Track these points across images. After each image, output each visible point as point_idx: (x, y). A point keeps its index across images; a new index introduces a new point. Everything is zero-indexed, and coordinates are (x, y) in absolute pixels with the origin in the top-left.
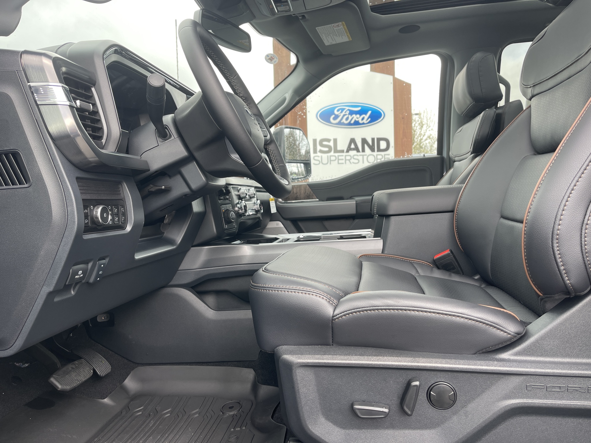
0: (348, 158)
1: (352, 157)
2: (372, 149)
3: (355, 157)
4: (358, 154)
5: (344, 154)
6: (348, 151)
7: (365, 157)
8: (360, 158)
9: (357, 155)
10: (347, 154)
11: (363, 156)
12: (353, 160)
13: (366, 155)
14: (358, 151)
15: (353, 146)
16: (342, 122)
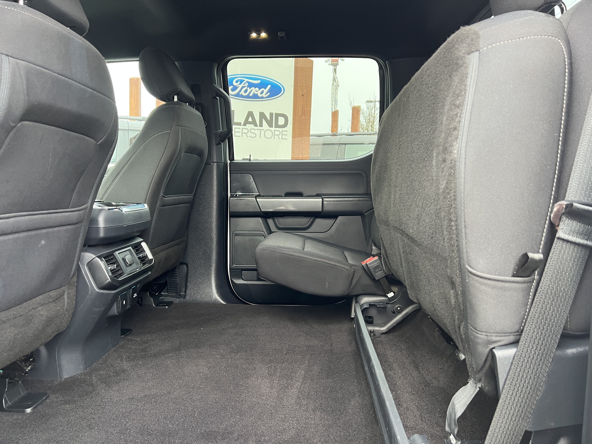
0: (246, 131)
1: (249, 131)
2: (270, 125)
3: (252, 131)
4: (256, 128)
5: (242, 127)
6: (245, 124)
7: (263, 132)
8: (258, 132)
9: (255, 130)
10: (244, 127)
11: (260, 130)
12: (249, 134)
13: (264, 130)
14: (256, 125)
15: (250, 120)
16: (240, 93)
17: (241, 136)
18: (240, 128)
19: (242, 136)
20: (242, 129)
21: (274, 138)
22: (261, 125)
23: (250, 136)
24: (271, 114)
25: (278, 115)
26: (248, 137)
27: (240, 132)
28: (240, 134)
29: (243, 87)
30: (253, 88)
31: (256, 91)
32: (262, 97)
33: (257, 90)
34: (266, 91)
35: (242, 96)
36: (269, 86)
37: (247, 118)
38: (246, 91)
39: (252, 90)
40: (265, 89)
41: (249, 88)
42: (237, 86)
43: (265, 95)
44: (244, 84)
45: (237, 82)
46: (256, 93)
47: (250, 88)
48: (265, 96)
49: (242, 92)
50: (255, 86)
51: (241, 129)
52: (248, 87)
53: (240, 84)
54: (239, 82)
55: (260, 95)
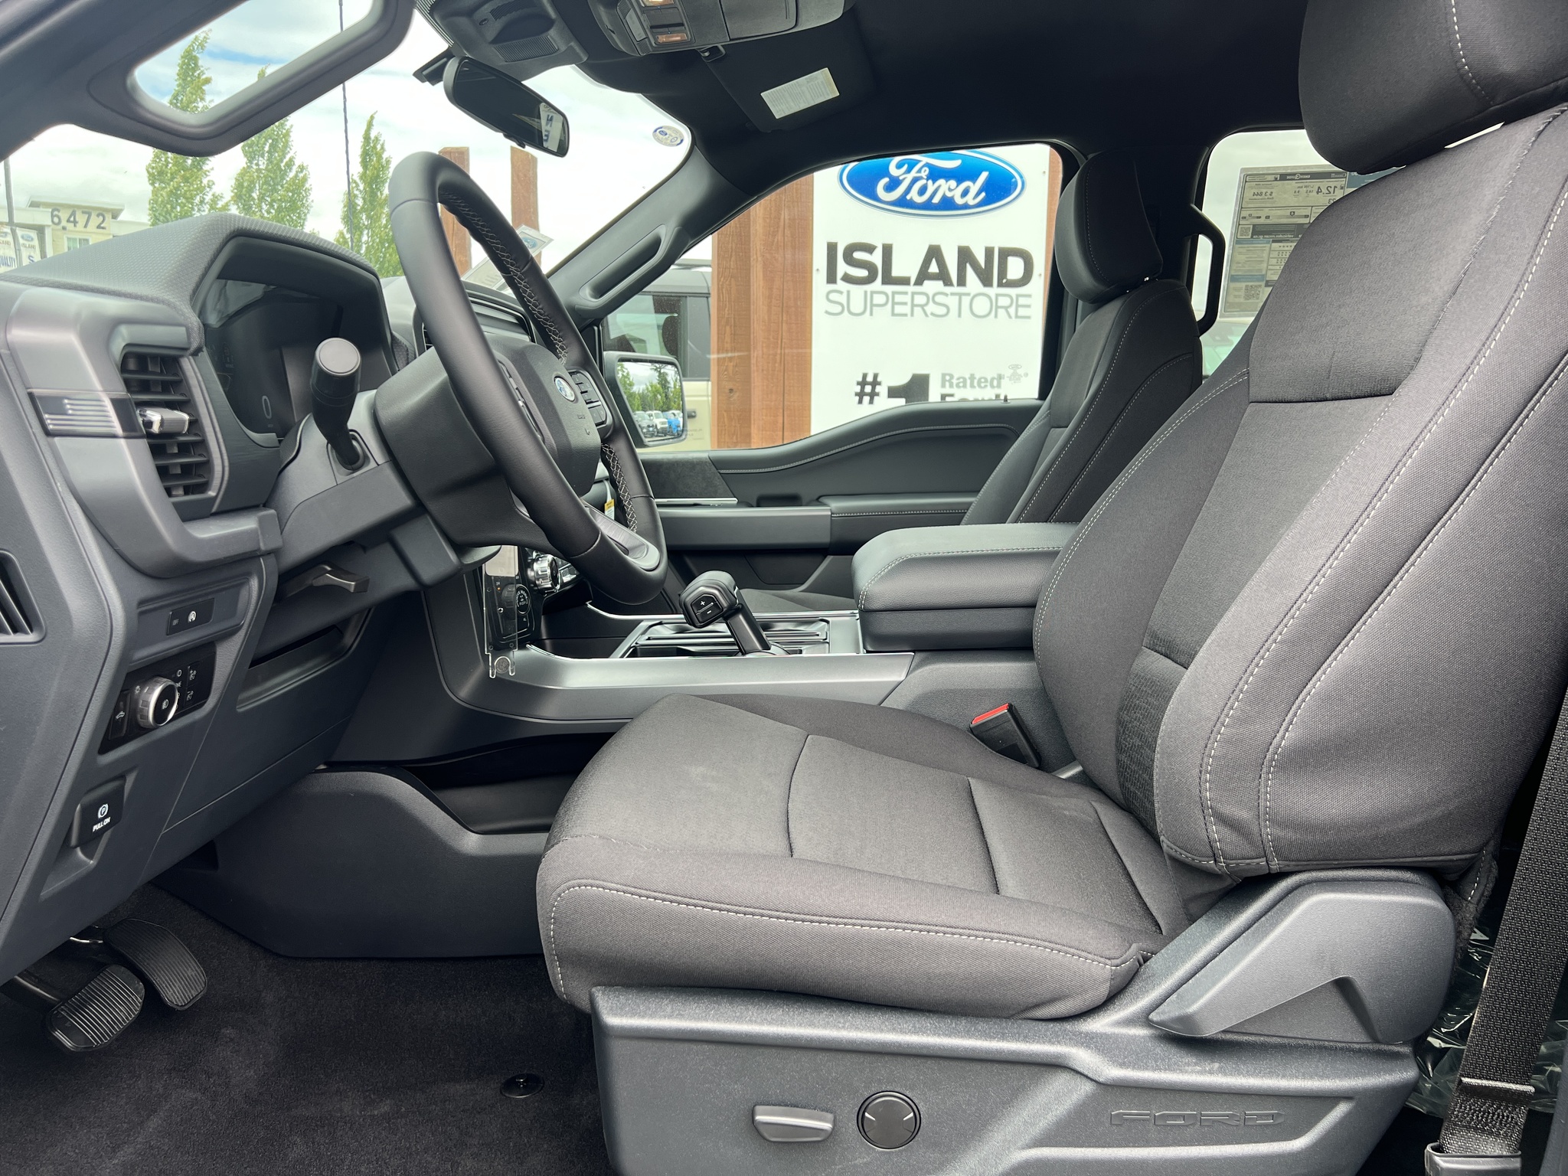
17: (909, 313)
18: (906, 293)
19: (912, 315)
20: (913, 294)
21: (996, 316)
22: (962, 282)
23: (932, 314)
24: (989, 252)
25: (1005, 253)
26: (926, 315)
27: (905, 304)
28: (907, 309)
29: (915, 180)
30: (941, 182)
31: (950, 190)
32: (966, 206)
33: (952, 188)
34: (975, 187)
35: (911, 205)
36: (984, 175)
37: (926, 263)
38: (922, 191)
39: (939, 186)
40: (974, 183)
41: (930, 182)
42: (901, 178)
43: (974, 198)
44: (919, 171)
45: (899, 166)
46: (949, 194)
47: (934, 181)
48: (972, 203)
49: (913, 195)
50: (947, 174)
51: (910, 294)
52: (927, 180)
53: (909, 171)
54: (906, 166)
55: (959, 201)
